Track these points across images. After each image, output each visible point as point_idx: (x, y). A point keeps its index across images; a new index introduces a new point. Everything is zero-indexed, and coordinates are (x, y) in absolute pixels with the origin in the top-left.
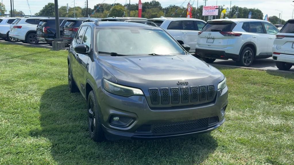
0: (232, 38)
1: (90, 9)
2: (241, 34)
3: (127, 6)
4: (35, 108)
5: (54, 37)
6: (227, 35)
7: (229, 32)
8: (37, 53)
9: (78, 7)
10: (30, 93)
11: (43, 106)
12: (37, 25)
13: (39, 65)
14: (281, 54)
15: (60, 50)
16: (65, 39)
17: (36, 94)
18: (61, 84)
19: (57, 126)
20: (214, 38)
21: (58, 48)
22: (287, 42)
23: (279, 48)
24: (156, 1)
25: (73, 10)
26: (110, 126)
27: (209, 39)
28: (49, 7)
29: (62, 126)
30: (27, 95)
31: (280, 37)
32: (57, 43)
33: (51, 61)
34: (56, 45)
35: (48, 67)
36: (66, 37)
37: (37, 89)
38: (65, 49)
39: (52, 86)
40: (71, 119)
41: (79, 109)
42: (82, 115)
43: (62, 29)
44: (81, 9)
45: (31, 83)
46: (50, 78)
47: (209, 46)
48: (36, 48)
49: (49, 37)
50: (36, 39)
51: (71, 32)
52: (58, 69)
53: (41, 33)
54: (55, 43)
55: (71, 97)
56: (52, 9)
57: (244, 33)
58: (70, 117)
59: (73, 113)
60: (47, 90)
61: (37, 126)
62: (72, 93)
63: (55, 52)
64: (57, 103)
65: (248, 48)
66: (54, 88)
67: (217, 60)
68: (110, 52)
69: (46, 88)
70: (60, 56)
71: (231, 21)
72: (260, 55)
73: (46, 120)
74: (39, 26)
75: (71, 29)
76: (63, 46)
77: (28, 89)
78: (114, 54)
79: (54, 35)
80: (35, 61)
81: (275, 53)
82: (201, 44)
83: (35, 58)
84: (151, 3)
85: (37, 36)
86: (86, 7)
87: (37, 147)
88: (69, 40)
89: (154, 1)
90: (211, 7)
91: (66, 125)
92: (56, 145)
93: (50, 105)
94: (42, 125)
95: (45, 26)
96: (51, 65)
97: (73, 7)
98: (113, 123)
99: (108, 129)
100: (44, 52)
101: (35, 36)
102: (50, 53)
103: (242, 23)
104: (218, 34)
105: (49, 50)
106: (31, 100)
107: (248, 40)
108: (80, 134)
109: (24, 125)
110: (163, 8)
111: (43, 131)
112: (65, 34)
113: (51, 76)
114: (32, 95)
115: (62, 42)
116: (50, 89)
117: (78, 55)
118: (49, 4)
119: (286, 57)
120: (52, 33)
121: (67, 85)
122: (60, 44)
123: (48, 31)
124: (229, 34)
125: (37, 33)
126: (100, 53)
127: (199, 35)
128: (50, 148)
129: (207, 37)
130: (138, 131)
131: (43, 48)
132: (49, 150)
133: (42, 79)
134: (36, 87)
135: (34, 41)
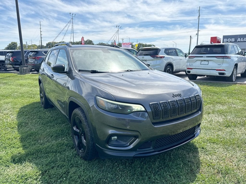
0: (159, 59)
1: (44, 46)
2: (164, 57)
4: (13, 128)
5: (20, 64)
6: (155, 58)
7: (156, 55)
8: (7, 77)
9: (34, 45)
10: (5, 112)
11: (20, 126)
12: (5, 56)
13: (9, 87)
14: (193, 69)
15: (26, 74)
16: (29, 65)
17: (11, 112)
18: (33, 102)
19: (41, 147)
20: (147, 60)
21: (24, 72)
22: (198, 60)
23: (191, 65)
25: (31, 47)
26: (109, 147)
28: (12, 45)
29: (45, 146)
30: (3, 114)
31: (192, 58)
32: (23, 69)
33: (20, 83)
34: (23, 71)
35: (18, 88)
36: (30, 64)
37: (12, 108)
38: (30, 73)
39: (26, 104)
40: (53, 137)
41: (57, 124)
42: (62, 131)
43: (26, 58)
44: (36, 46)
45: (5, 103)
46: (22, 97)
48: (5, 74)
49: (16, 65)
50: (5, 67)
51: (34, 60)
52: (27, 88)
53: (9, 62)
54: (21, 69)
55: (46, 114)
56: (14, 46)
57: (166, 56)
58: (51, 135)
59: (53, 130)
60: (21, 108)
61: (18, 149)
62: (45, 110)
63: (22, 75)
64: (34, 121)
65: (169, 66)
66: (28, 105)
68: (90, 70)
69: (20, 107)
70: (27, 78)
71: (157, 48)
72: (176, 70)
73: (27, 141)
74: (6, 57)
75: (34, 58)
76: (28, 71)
77: (3, 109)
78: (94, 72)
79: (19, 63)
80: (5, 83)
81: (188, 69)
83: (5, 81)
85: (5, 64)
86: (41, 45)
87: (23, 178)
88: (33, 66)
90: (127, 43)
91: (49, 144)
92: (46, 172)
93: (28, 123)
94: (24, 147)
95: (12, 56)
96: (20, 86)
97: (30, 45)
98: (112, 143)
99: (106, 150)
100: (13, 76)
101: (3, 65)
102: (18, 76)
103: (164, 49)
104: (149, 57)
105: (17, 74)
106: (7, 119)
107: (169, 61)
108: (67, 154)
109: (4, 150)
111: (27, 155)
112: (29, 61)
113: (22, 96)
114: (7, 114)
115: (28, 68)
116: (25, 107)
117: (54, 75)
118: (12, 43)
119: (197, 71)
120: (18, 62)
121: (39, 102)
122: (26, 69)
123: (15, 60)
124: (157, 57)
125: (5, 62)
126: (80, 71)
128: (40, 177)
130: (139, 149)
131: (11, 74)
132: (39, 181)
133: (15, 98)
134: (9, 106)
135: (3, 69)
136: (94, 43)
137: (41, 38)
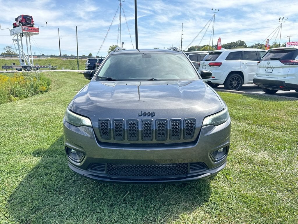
0: (294, 66)
3: (215, 46)
6: (288, 63)
7: (290, 60)
20: (273, 67)
24: (242, 41)
27: (268, 69)
47: (267, 75)
67: (280, 92)
71: (295, 49)
82: (259, 74)
84: (236, 43)
89: (239, 41)
90: (295, 42)
104: (277, 63)
110: (247, 46)
124: (291, 62)
127: (258, 64)
129: (266, 66)
136: (246, 44)
137: (182, 42)
